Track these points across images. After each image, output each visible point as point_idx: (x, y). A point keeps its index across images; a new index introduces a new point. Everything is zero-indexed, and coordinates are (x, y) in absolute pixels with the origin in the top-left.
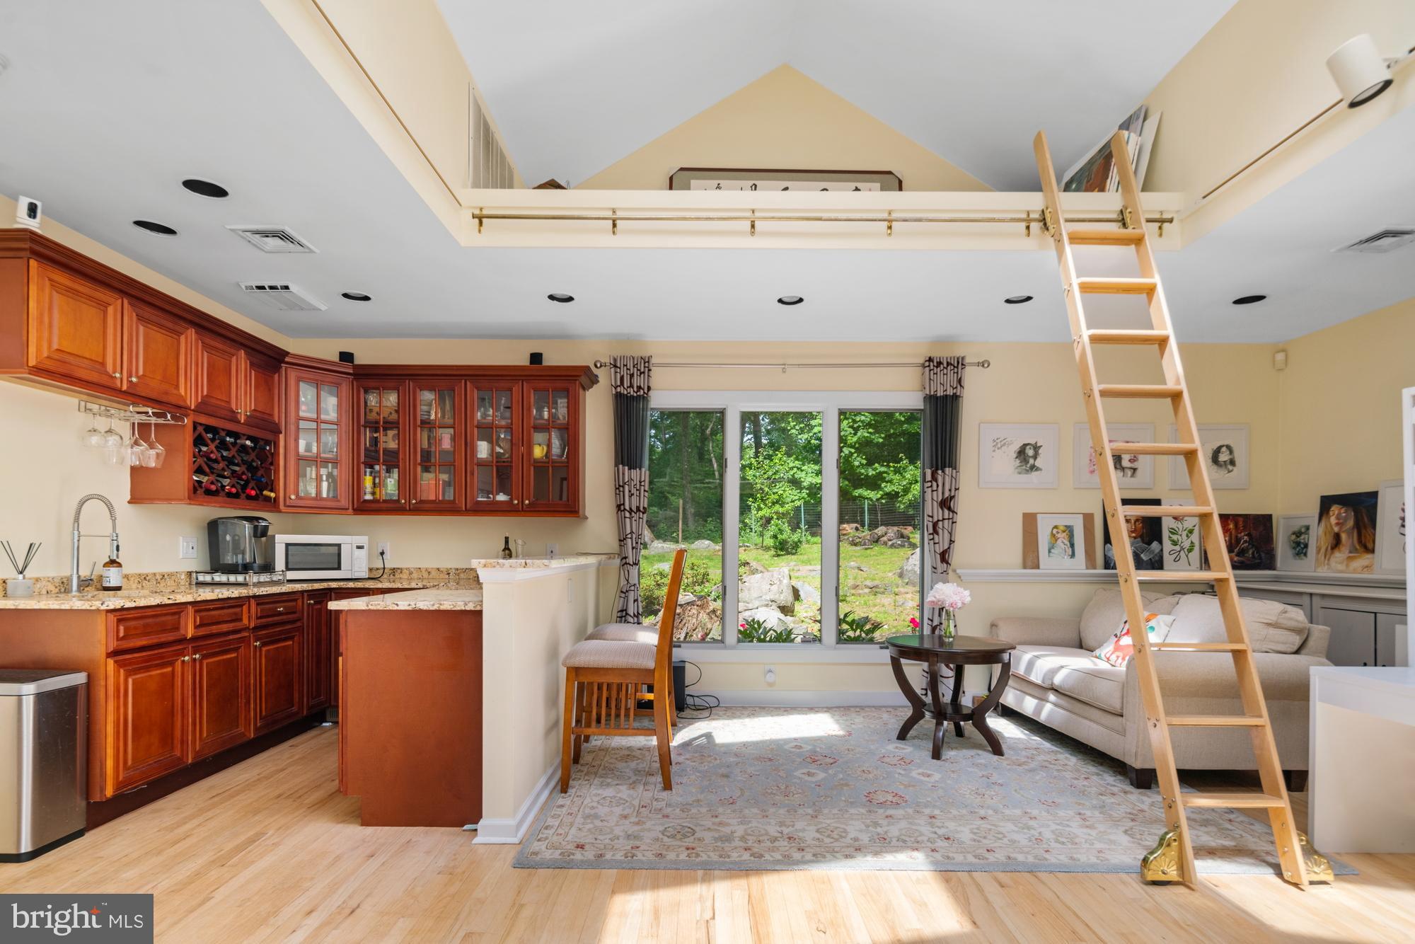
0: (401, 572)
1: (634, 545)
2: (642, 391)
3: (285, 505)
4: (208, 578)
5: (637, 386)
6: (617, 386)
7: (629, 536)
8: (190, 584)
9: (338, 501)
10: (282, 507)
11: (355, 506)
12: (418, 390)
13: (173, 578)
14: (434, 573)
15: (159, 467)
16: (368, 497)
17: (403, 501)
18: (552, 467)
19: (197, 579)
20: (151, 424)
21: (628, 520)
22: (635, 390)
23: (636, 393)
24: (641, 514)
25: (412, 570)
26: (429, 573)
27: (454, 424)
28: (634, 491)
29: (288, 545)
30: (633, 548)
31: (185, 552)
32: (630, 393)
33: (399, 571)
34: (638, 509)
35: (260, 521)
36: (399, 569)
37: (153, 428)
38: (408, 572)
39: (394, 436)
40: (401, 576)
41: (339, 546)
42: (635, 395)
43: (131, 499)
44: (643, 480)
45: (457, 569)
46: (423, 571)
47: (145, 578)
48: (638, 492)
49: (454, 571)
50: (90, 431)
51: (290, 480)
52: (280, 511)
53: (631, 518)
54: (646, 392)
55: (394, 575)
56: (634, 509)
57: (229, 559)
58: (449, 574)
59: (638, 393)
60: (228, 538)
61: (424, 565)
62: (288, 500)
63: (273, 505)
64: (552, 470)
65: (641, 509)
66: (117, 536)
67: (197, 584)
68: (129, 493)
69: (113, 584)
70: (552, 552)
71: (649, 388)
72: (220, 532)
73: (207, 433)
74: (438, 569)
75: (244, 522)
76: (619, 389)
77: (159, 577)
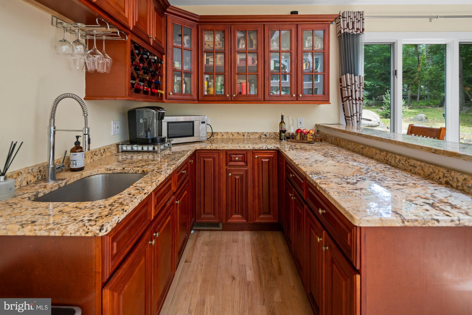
0: (217, 135)
1: (358, 120)
2: (359, 31)
3: (166, 98)
4: (129, 148)
5: (357, 29)
6: (345, 29)
7: (355, 115)
8: (118, 152)
9: (192, 96)
10: (164, 100)
11: (200, 99)
12: (236, 31)
13: (109, 150)
14: (236, 136)
15: (108, 72)
16: (206, 93)
17: (228, 95)
18: (314, 74)
19: (122, 149)
20: (103, 40)
21: (354, 105)
22: (356, 30)
23: (356, 32)
24: (361, 101)
25: (224, 133)
26: (233, 135)
27: (257, 50)
28: (357, 89)
29: (168, 123)
30: (357, 122)
31: (114, 131)
32: (352, 32)
33: (216, 134)
34: (360, 99)
35: (161, 109)
36: (216, 133)
37: (104, 43)
38: (221, 135)
39: (220, 58)
40: (217, 137)
41: (193, 122)
42: (356, 33)
43: (86, 96)
44: (361, 82)
45: (249, 133)
46: (230, 134)
47: (95, 154)
48: (359, 89)
49: (247, 134)
50: (61, 41)
51: (169, 83)
52: (164, 102)
53: (356, 104)
54: (362, 31)
55: (213, 137)
56: (357, 98)
57: (142, 134)
58: (244, 136)
59: (357, 33)
60: (141, 121)
61: (229, 131)
62: (168, 95)
63: (160, 98)
64: (315, 76)
65: (361, 99)
66: (88, 131)
67: (122, 152)
68: (85, 92)
69: (79, 165)
70: (301, 123)
71: (363, 30)
72: (137, 117)
73: (136, 49)
74: (238, 133)
75: (153, 111)
76: (346, 30)
77: (102, 151)
